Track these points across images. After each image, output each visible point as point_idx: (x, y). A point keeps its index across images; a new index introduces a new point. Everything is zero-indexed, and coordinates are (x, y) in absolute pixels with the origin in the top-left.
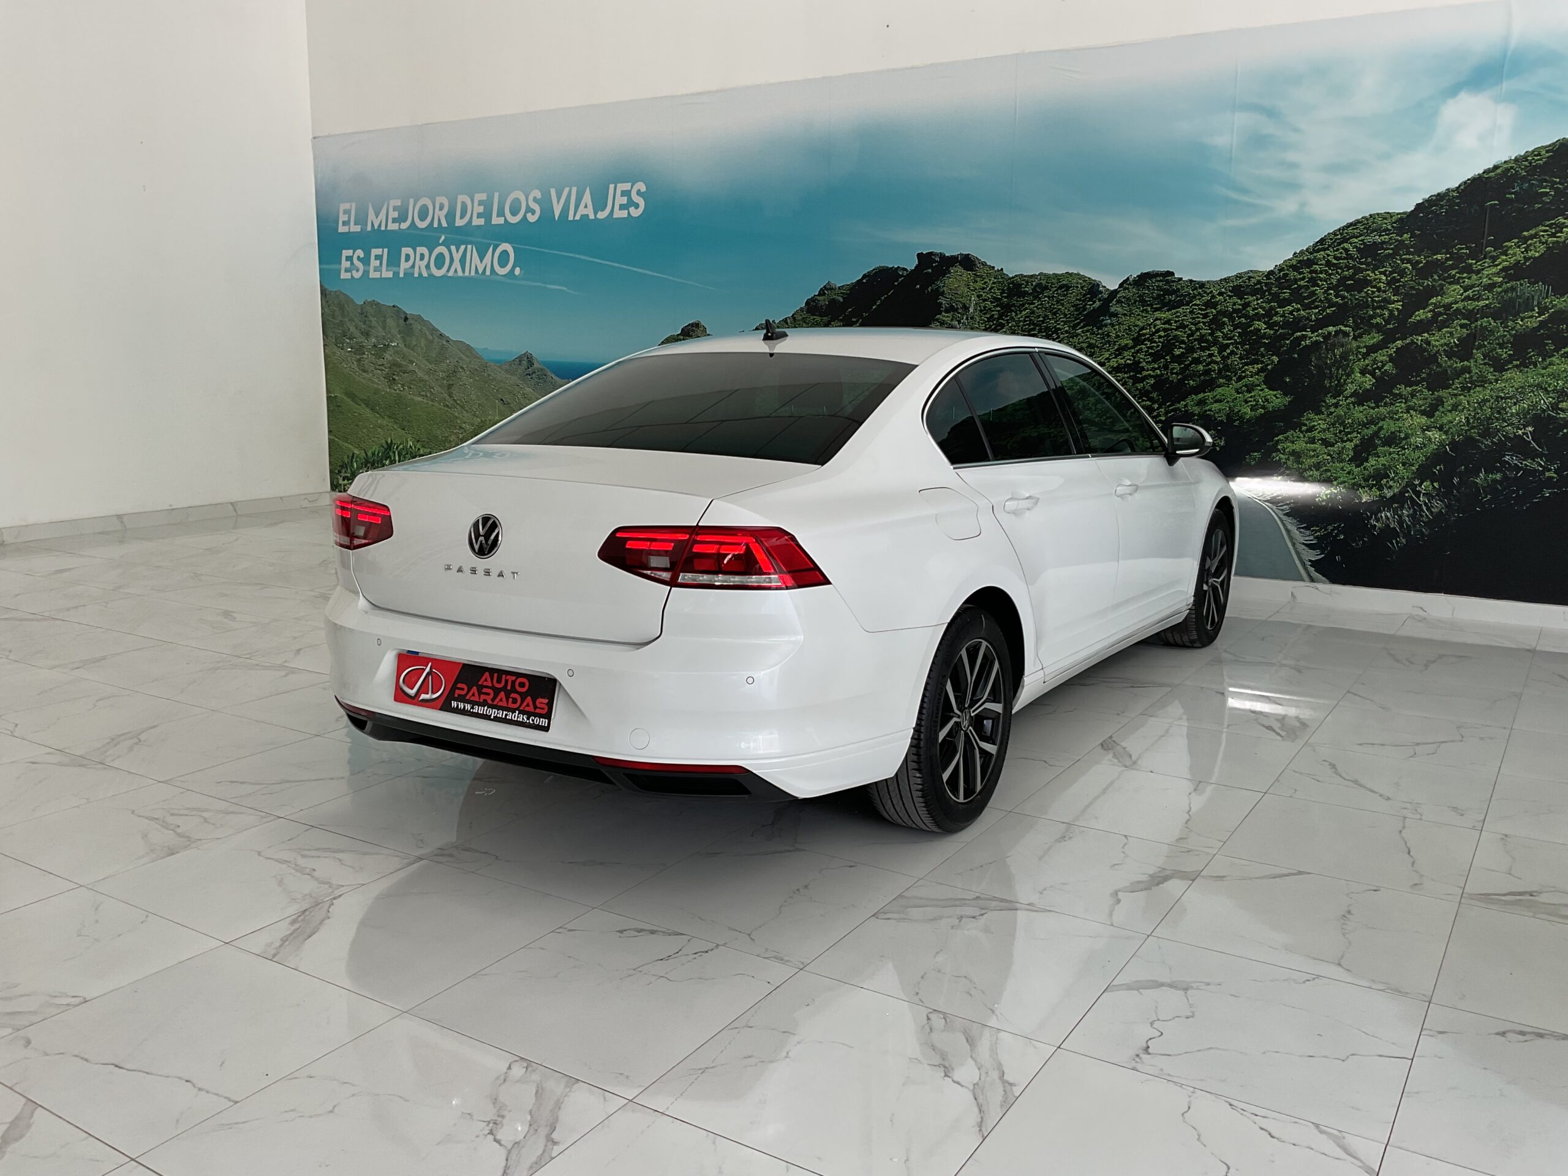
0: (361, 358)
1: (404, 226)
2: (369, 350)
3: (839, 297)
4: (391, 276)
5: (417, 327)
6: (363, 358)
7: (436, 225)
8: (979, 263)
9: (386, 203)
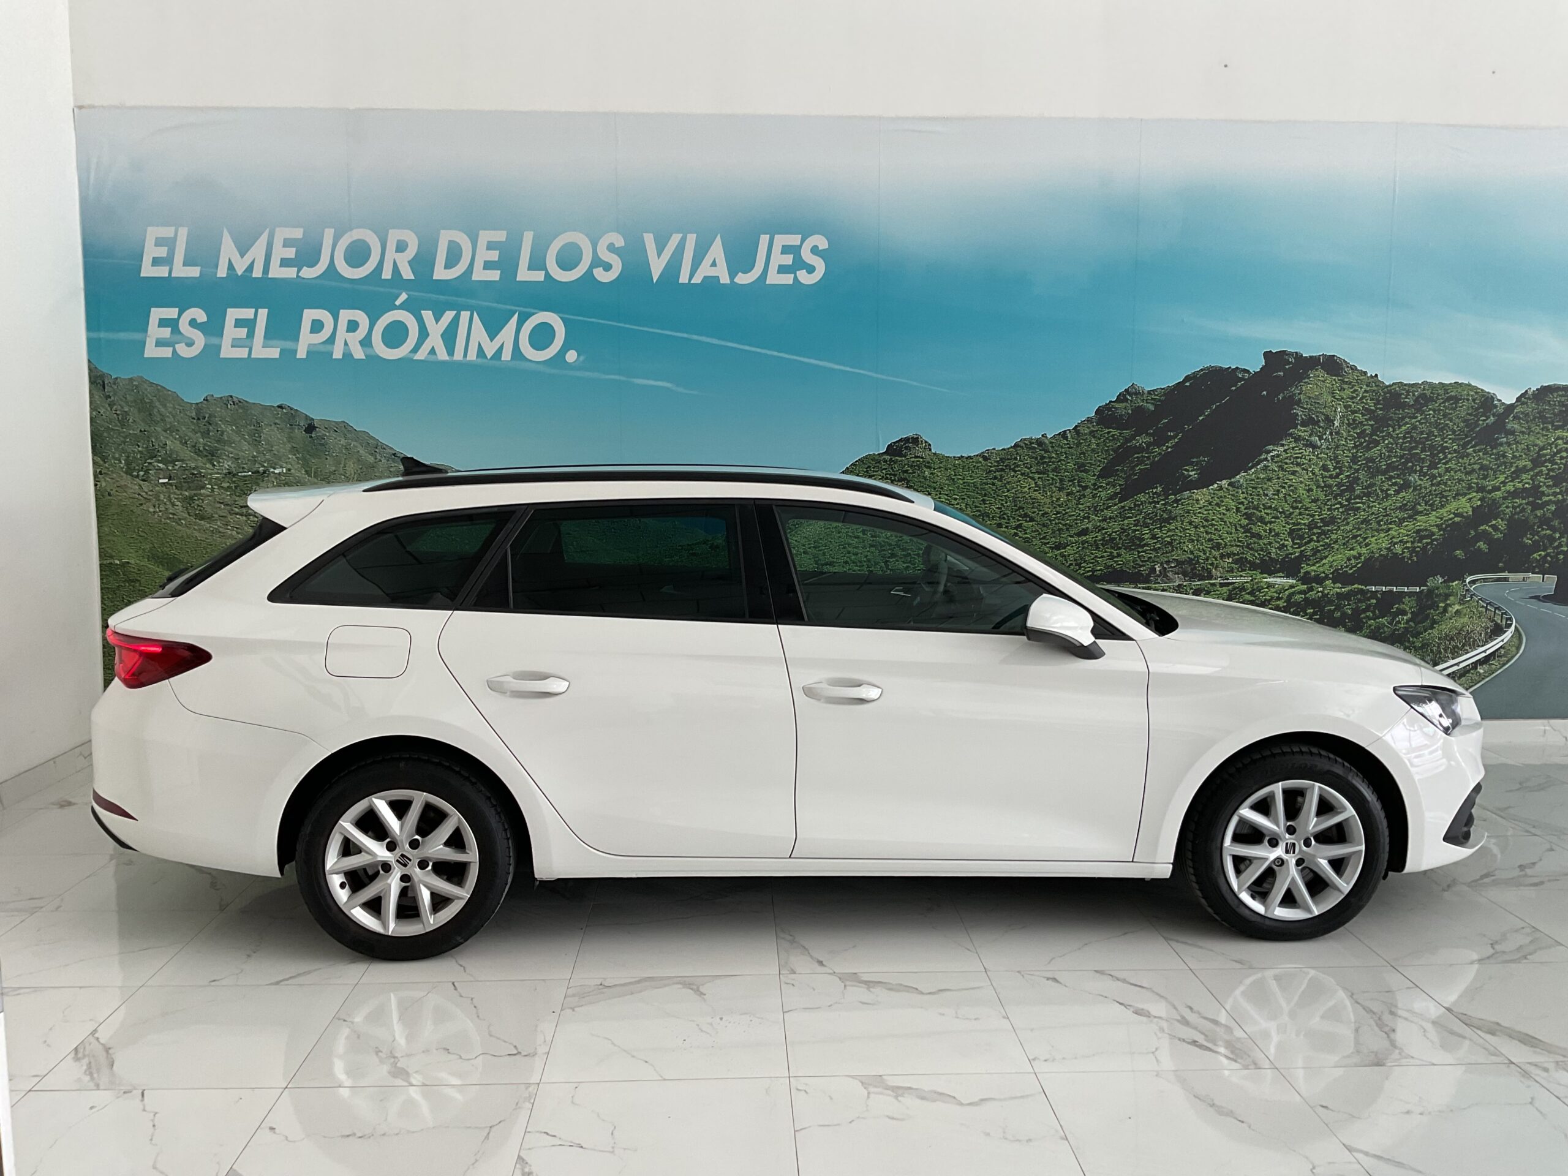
0: (195, 495)
1: (308, 273)
2: (218, 482)
3: (1148, 405)
4: (277, 356)
5: (336, 442)
6: (200, 494)
7: (387, 274)
8: (1348, 367)
9: (267, 231)
